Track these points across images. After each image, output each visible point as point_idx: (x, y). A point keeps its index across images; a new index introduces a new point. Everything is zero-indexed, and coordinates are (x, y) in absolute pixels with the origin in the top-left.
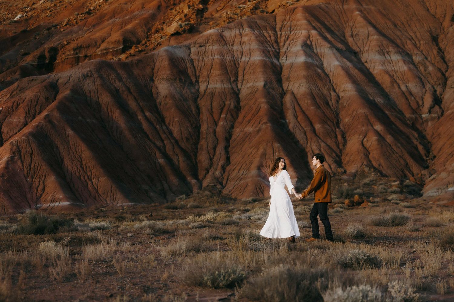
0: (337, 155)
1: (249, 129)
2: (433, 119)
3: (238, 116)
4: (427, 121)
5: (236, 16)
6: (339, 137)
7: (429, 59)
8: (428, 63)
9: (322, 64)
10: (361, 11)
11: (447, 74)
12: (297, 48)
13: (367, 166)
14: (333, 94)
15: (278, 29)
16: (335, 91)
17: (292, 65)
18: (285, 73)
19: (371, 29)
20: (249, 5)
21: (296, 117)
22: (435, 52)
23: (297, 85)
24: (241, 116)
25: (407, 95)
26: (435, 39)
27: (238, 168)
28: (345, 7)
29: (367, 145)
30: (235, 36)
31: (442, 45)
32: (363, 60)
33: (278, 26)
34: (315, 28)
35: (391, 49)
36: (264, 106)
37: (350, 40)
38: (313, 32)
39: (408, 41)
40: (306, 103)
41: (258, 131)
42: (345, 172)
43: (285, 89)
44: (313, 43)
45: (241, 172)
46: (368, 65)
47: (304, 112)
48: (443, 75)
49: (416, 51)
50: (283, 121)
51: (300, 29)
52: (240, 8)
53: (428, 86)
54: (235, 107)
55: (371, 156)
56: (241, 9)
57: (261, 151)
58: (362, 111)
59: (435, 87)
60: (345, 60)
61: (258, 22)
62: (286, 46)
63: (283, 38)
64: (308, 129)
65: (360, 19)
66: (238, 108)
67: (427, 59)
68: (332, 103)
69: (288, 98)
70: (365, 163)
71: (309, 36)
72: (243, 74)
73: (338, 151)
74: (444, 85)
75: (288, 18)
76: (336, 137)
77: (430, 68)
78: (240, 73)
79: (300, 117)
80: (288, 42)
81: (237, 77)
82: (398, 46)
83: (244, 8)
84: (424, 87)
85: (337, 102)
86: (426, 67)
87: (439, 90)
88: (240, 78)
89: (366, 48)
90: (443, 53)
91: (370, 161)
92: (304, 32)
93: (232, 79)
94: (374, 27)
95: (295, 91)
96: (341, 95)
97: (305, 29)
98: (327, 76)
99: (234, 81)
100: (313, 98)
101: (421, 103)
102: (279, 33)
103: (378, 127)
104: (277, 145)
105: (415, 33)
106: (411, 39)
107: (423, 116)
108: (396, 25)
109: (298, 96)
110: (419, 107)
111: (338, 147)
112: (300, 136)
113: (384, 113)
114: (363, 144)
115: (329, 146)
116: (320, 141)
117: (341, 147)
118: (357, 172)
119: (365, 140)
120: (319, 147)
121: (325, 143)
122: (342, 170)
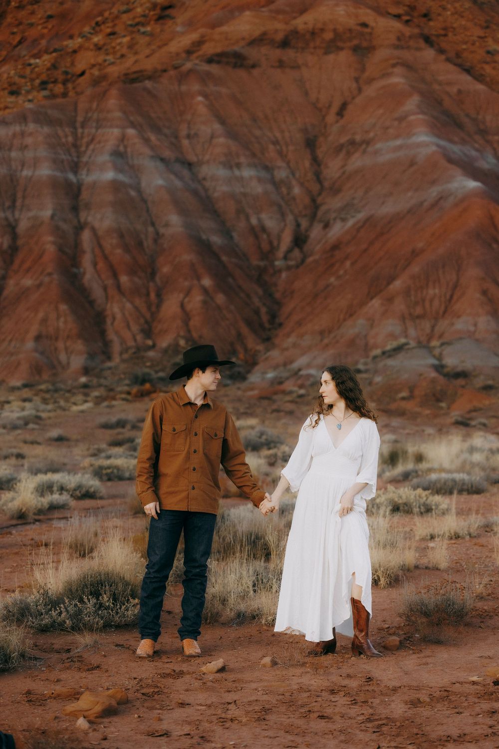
0: (147, 322)
1: (28, 282)
2: (289, 268)
3: (12, 262)
4: (280, 271)
5: (23, 81)
6: (153, 296)
7: (297, 175)
8: (294, 182)
9: (139, 183)
10: (206, 96)
11: (319, 200)
12: (104, 158)
13: (183, 337)
14: (151, 229)
15: (78, 125)
16: (153, 224)
17: (95, 183)
18: (85, 195)
19: (217, 126)
20: (44, 61)
21: (95, 264)
22: (307, 164)
23: (99, 216)
24: (17, 262)
25: (257, 232)
26: (311, 144)
27: (9, 338)
28: (184, 88)
29: (189, 307)
30: (14, 135)
31: (320, 153)
32: (200, 176)
33: (80, 119)
34: (133, 125)
35: (242, 160)
36: (51, 249)
37: (185, 142)
38: (131, 132)
39: (271, 147)
40: (110, 243)
41: (39, 286)
42: (154, 346)
43: (82, 220)
44: (129, 150)
45: (13, 344)
46: (207, 184)
47: (106, 258)
48: (314, 201)
49: (280, 163)
50: (75, 270)
51: (111, 127)
52: (30, 65)
53: (290, 218)
54: (10, 247)
55: (192, 323)
56: (33, 66)
57: (41, 315)
58: (187, 257)
59: (300, 219)
60: (172, 177)
61: (49, 112)
62: (89, 152)
63: (85, 140)
64: (110, 282)
65: (202, 110)
66: (14, 249)
67: (293, 175)
68: (148, 243)
69: (86, 235)
70: (182, 333)
71: (123, 138)
72: (24, 197)
73: (148, 316)
74: (313, 217)
75: (95, 105)
76: (148, 294)
77: (297, 190)
78: (19, 195)
79: (101, 265)
80: (91, 147)
81: (14, 201)
82: (254, 155)
83: (37, 66)
84: (284, 220)
85: (155, 241)
86: (290, 188)
87: (304, 223)
88: (18, 203)
89: (207, 157)
90: (319, 165)
91: (189, 331)
92: (116, 131)
93: (7, 204)
94: (223, 122)
95: (97, 224)
96: (162, 231)
97: (117, 127)
98: (145, 201)
99: (9, 208)
100: (121, 236)
101: (275, 243)
102: (80, 131)
103: (207, 282)
104: (63, 307)
105: (282, 132)
106: (276, 143)
107: (277, 263)
108: (254, 119)
109: (100, 233)
110: (273, 249)
111: (149, 307)
112: (97, 293)
113: (219, 259)
114: (182, 306)
115: (136, 308)
116: (124, 300)
117: (154, 309)
118: (169, 346)
119: (186, 300)
120: (122, 309)
121: (132, 303)
122: (150, 343)
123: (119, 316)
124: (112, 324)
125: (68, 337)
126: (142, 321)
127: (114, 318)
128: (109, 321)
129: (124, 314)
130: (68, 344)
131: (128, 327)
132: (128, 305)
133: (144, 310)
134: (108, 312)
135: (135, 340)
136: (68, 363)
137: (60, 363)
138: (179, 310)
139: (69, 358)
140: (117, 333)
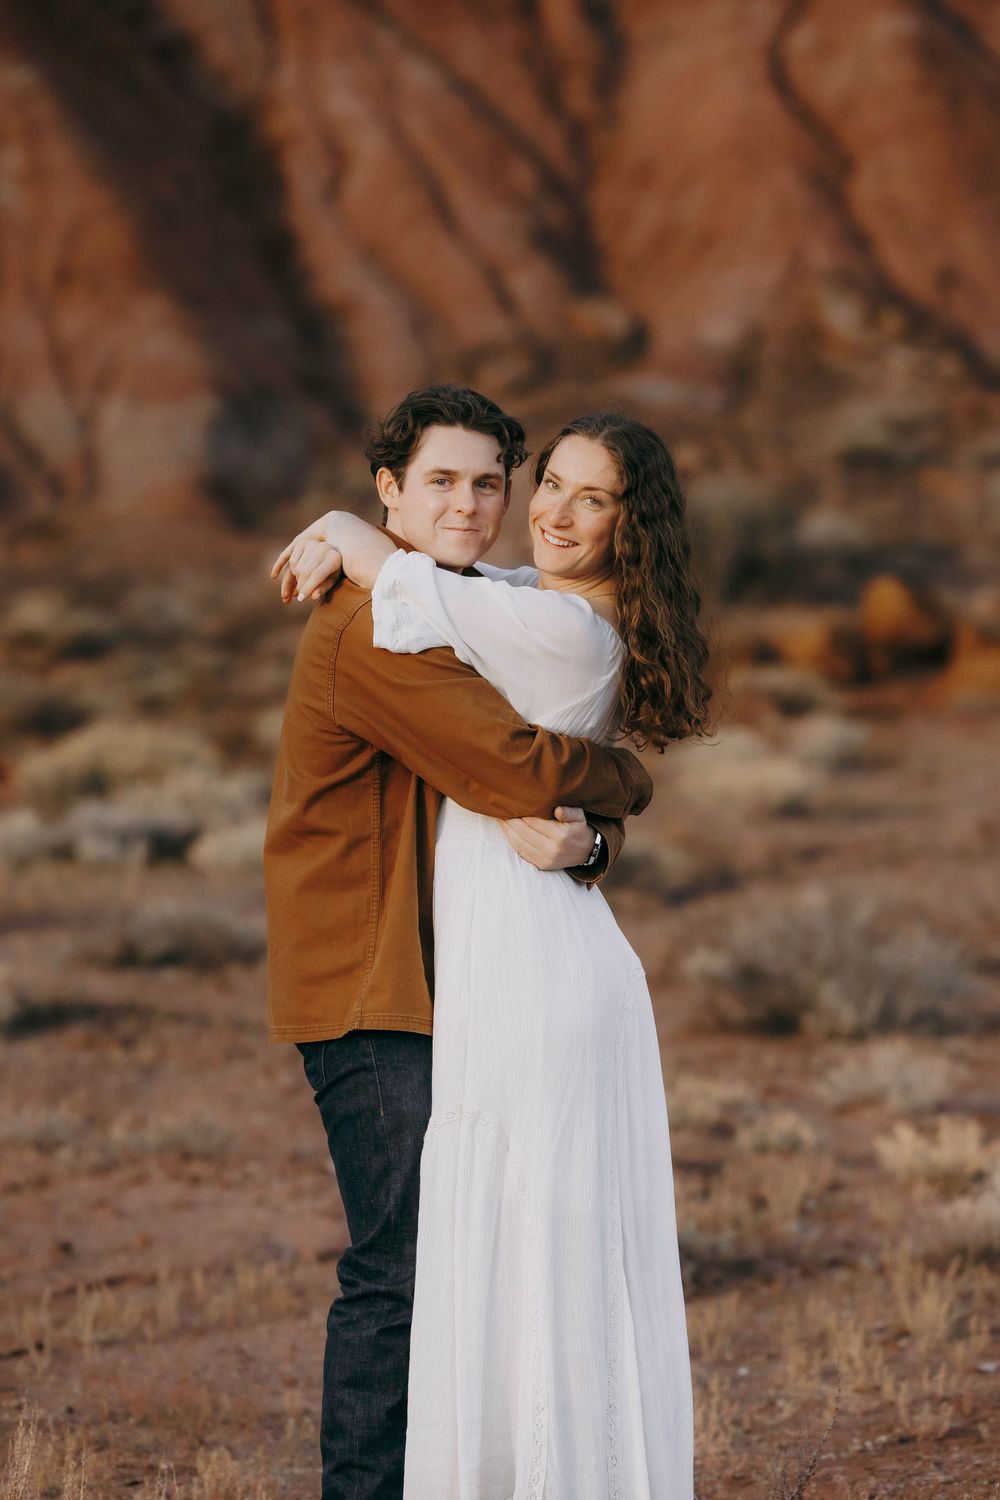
0: (550, 182)
29: (826, 85)
42: (640, 341)
55: (865, 189)
73: (552, 141)
91: (857, 240)
111: (549, 86)
114: (779, 77)
115: (466, 90)
116: (386, 39)
117: (578, 96)
118: (753, 339)
119: (802, 39)
120: (385, 97)
121: (438, 58)
122: (606, 318)
123: (368, 145)
124: (333, 189)
125: (64, 276)
126: (523, 176)
127: (337, 159)
128: (304, 174)
129: (396, 133)
130: (74, 320)
131: (441, 210)
132: (417, 76)
133: (521, 107)
134: (288, 120)
135: (505, 302)
136: (90, 460)
137: (31, 455)
138: (767, 105)
139: (86, 424)
140: (373, 255)
